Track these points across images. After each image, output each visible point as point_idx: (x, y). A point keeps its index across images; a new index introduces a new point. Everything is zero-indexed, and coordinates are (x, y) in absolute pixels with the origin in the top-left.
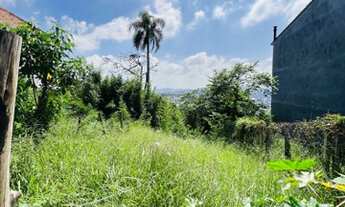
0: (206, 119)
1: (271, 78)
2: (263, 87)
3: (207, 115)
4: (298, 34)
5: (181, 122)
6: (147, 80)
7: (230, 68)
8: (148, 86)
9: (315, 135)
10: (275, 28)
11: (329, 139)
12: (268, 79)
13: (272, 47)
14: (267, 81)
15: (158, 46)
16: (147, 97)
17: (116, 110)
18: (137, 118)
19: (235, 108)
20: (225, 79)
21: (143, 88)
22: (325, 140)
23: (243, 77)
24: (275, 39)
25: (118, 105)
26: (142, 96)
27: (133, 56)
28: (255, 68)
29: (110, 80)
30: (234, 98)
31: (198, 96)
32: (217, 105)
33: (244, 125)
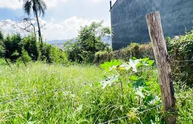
0: (80, 55)
1: (110, 29)
2: (107, 34)
3: (80, 53)
4: (121, 5)
5: (66, 59)
6: (40, 35)
7: (89, 25)
8: (41, 39)
9: (127, 54)
10: (111, 2)
11: (132, 55)
12: (108, 30)
13: (110, 12)
14: (108, 31)
15: (43, 12)
16: (41, 46)
17: (20, 56)
18: (36, 60)
19: (94, 47)
20: (87, 31)
21: (38, 41)
22: (131, 56)
23: (96, 30)
24: (111, 8)
25: (20, 53)
26: (38, 46)
27: (26, 19)
28: (102, 24)
29: (11, 37)
30: (93, 42)
31: (73, 43)
32: (85, 46)
33: (98, 55)
